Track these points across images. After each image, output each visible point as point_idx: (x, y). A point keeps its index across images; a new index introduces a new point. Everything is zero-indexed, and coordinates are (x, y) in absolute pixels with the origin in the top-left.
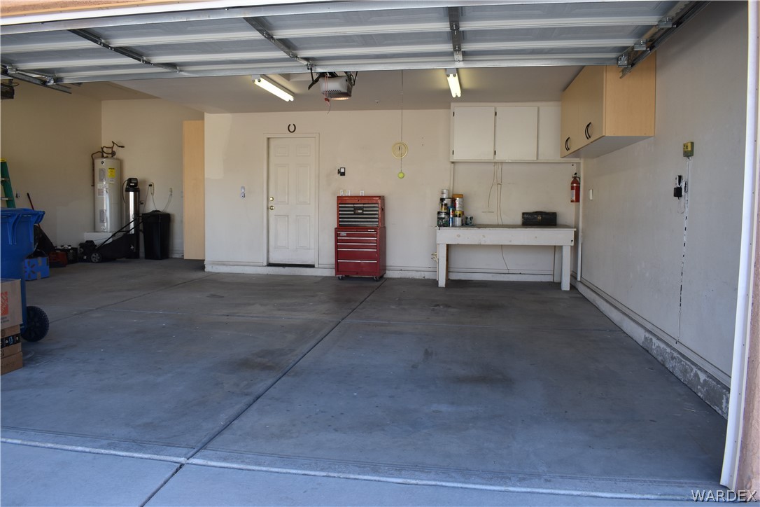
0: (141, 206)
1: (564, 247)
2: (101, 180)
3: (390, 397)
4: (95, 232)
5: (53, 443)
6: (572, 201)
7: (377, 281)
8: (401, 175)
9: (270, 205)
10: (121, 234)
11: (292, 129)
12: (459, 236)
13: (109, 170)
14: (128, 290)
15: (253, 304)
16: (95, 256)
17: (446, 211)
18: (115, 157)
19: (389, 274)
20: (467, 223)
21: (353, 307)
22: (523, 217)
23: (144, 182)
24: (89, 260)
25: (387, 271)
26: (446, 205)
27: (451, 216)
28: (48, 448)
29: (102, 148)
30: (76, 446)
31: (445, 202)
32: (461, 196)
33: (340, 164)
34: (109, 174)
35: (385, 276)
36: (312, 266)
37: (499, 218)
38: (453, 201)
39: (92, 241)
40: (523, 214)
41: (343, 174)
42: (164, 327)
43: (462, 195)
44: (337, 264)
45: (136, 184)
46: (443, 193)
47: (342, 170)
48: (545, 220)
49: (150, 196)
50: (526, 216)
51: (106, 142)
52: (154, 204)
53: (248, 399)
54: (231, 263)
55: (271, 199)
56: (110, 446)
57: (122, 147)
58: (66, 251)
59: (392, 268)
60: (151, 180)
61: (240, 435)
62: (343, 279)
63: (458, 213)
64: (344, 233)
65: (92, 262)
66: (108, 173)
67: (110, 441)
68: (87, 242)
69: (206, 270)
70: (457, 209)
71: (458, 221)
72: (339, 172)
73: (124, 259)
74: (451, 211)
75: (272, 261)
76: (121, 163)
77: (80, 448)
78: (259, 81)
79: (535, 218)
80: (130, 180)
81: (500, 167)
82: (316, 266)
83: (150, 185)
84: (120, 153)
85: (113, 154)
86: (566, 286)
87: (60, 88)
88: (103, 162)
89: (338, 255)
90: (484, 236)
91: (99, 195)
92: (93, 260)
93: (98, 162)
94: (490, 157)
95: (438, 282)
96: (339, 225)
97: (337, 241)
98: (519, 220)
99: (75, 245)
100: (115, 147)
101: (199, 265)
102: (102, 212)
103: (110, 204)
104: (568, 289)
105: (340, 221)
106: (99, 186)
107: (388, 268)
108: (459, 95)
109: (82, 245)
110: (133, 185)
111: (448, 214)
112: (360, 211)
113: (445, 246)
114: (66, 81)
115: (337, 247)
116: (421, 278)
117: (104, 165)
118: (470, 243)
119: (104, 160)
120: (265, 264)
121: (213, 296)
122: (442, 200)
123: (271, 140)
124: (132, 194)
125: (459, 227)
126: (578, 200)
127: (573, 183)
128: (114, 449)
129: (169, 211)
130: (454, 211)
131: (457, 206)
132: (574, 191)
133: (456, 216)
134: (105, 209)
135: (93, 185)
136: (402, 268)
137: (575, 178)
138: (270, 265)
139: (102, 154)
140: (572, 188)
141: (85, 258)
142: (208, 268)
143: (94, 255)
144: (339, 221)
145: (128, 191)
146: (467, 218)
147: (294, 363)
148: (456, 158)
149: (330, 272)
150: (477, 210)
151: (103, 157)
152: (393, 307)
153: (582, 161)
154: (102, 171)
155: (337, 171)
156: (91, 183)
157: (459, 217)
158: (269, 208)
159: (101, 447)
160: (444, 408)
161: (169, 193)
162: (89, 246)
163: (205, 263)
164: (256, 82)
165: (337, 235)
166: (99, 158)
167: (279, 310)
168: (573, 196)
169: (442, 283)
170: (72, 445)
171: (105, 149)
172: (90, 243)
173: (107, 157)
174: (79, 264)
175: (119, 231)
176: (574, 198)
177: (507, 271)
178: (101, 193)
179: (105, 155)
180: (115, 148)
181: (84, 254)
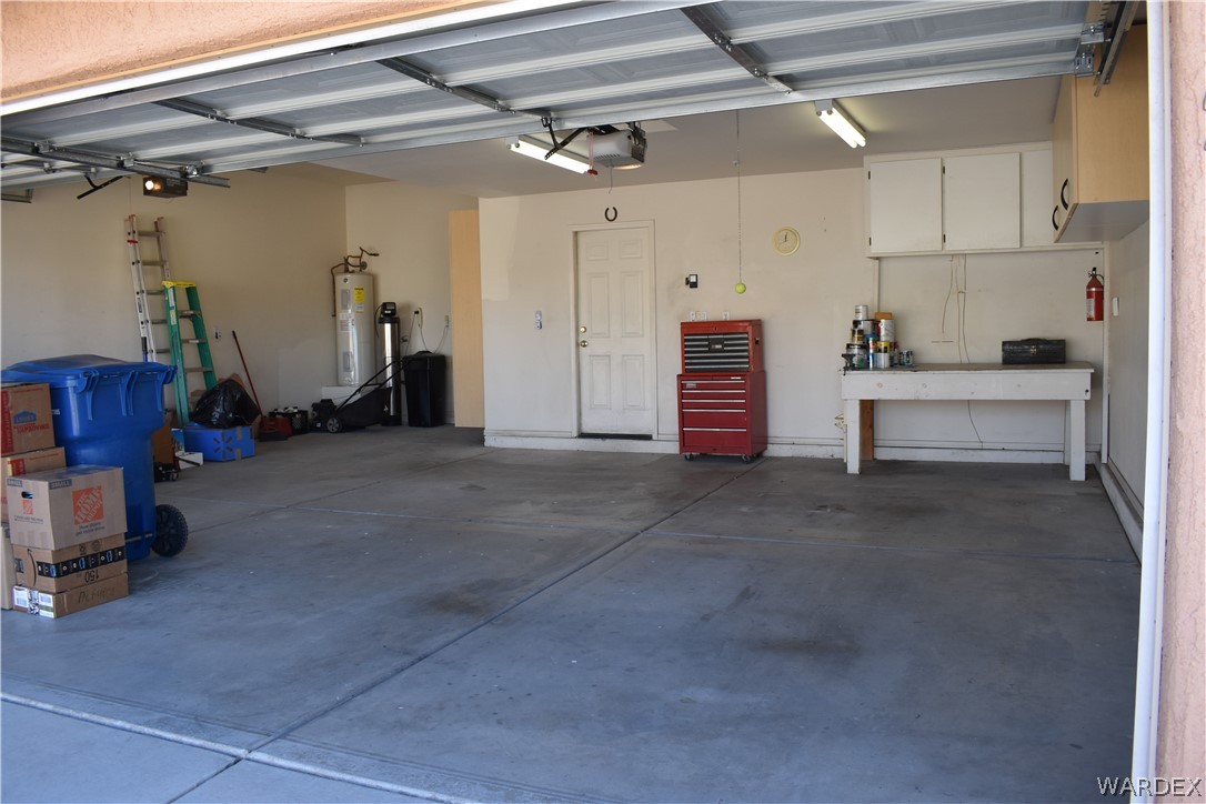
0: (404, 346)
1: (1072, 403)
2: (345, 307)
3: (628, 670)
4: (339, 386)
5: (89, 713)
6: (1089, 319)
7: (747, 462)
8: (740, 288)
9: (581, 340)
10: (370, 389)
11: (611, 216)
12: (880, 385)
13: (356, 292)
14: (352, 477)
15: (521, 502)
16: (333, 423)
17: (860, 343)
18: (366, 270)
19: (774, 451)
20: (902, 360)
21: (676, 509)
22: (1003, 350)
23: (407, 307)
24: (324, 429)
25: (770, 446)
26: (861, 332)
27: (871, 351)
28: (83, 719)
29: (346, 260)
30: (116, 719)
31: (861, 327)
32: (889, 316)
33: (689, 269)
34: (355, 297)
35: (767, 454)
36: (648, 438)
37: (963, 350)
38: (875, 324)
39: (330, 401)
40: (1004, 343)
41: (694, 285)
42: (364, 538)
43: (891, 314)
44: (683, 434)
45: (394, 312)
46: (857, 312)
47: (693, 279)
48: (1046, 354)
49: (416, 329)
50: (1007, 347)
51: (352, 250)
52: (423, 341)
53: (407, 659)
54: (524, 433)
55: (583, 329)
56: (161, 724)
57: (375, 255)
58: (289, 416)
59: (778, 440)
60: (418, 305)
61: (351, 720)
62: (692, 458)
63: (882, 345)
64: (690, 384)
65: (328, 431)
66: (354, 295)
67: (163, 715)
68: (323, 401)
69: (486, 444)
70: (883, 338)
71: (883, 359)
72: (688, 282)
73: (379, 426)
74: (871, 342)
75: (587, 429)
76: (374, 279)
77: (119, 723)
78: (518, 146)
79: (1025, 351)
80: (385, 305)
81: (962, 262)
82: (654, 437)
83: (417, 312)
84: (374, 265)
85: (363, 266)
86: (1078, 473)
87: (212, 180)
88: (346, 280)
89: (684, 420)
90: (925, 386)
91: (342, 329)
92: (330, 428)
93: (340, 279)
94: (937, 246)
95: (846, 464)
96: (685, 370)
97: (681, 396)
98: (998, 356)
99: (307, 407)
100: (365, 256)
101: (476, 436)
102: (347, 355)
103: (359, 342)
104: (1082, 478)
105: (687, 364)
106: (341, 316)
107: (770, 440)
108: (863, 144)
109: (315, 406)
110: (389, 313)
111: (865, 347)
112: (719, 347)
113: (858, 402)
114: (215, 171)
115: (681, 406)
116: (826, 457)
117: (349, 283)
118: (899, 398)
119: (348, 276)
120: (575, 434)
121: (471, 487)
122: (856, 323)
123: (580, 235)
124: (388, 327)
125: (885, 369)
126: (1099, 316)
127: (1089, 287)
128: (162, 729)
129: (444, 351)
130: (875, 342)
131: (883, 333)
132: (1093, 300)
133: (880, 351)
134: (351, 350)
135: (334, 316)
136: (795, 441)
137: (1094, 276)
138: (583, 435)
139: (346, 266)
140: (1089, 295)
141: (319, 425)
142: (490, 442)
143: (330, 421)
144: (684, 364)
145: (382, 322)
146: (901, 353)
147: (515, 603)
148: (876, 250)
149: (673, 448)
150: (922, 338)
151: (347, 271)
152: (744, 509)
153: (1106, 245)
154: (345, 292)
155: (684, 281)
156: (331, 312)
157: (885, 352)
158: (580, 344)
159: (147, 724)
160: (705, 695)
161: (445, 324)
162: (325, 407)
163: (485, 433)
164: (514, 148)
165: (682, 387)
166: (341, 273)
167: (555, 512)
168: (1089, 310)
169: (853, 466)
170: (112, 717)
171: (350, 260)
172: (327, 403)
173: (353, 272)
174: (310, 435)
175: (366, 385)
176: (1093, 314)
177: (978, 446)
178: (344, 326)
179: (351, 268)
180: (365, 258)
181: (318, 419)
